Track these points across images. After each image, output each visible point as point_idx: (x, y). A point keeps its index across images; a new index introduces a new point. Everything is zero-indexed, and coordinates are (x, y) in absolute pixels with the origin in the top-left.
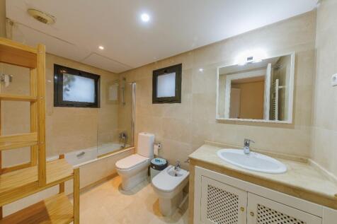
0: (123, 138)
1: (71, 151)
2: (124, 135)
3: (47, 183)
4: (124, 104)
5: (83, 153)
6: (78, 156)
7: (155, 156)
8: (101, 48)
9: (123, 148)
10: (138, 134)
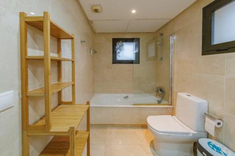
0: (160, 92)
1: (120, 93)
2: (161, 90)
3: (51, 131)
4: (161, 59)
5: (127, 97)
6: (125, 97)
7: (208, 136)
8: (134, 11)
9: (159, 102)
10: (177, 93)
